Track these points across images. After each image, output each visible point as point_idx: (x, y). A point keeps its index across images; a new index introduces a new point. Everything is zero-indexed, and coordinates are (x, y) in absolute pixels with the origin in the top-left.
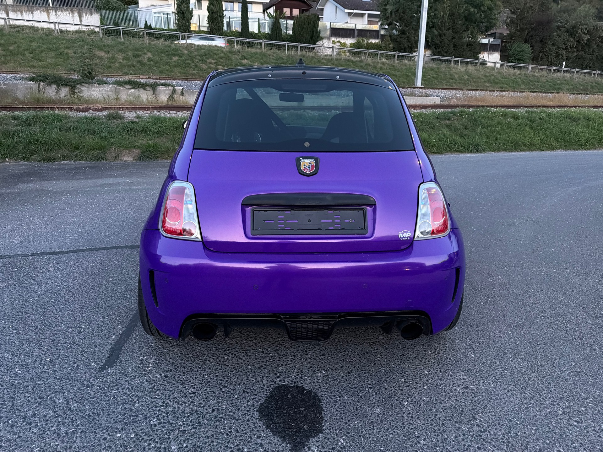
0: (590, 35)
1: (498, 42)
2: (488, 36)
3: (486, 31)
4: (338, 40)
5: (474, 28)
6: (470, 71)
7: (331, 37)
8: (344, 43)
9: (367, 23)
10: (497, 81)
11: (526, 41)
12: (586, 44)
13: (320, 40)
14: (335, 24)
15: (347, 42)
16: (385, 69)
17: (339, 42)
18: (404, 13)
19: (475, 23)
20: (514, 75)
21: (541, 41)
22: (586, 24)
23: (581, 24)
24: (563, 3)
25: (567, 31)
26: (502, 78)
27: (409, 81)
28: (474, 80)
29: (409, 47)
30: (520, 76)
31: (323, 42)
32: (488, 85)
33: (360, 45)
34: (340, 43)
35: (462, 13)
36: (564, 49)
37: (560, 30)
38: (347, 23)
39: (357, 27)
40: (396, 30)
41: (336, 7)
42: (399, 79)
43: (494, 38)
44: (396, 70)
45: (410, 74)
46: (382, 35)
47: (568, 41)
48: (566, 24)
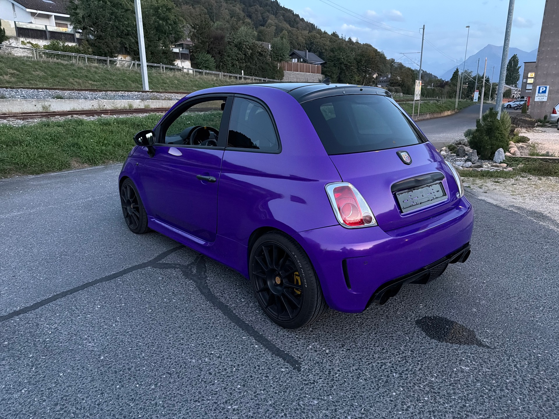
0: (252, 50)
1: (186, 52)
2: (177, 46)
3: (176, 41)
4: (28, 41)
5: (165, 38)
6: (178, 76)
7: (19, 36)
8: (36, 44)
9: (55, 25)
10: (201, 85)
11: (208, 52)
12: (250, 56)
13: (6, 40)
14: (21, 23)
15: (39, 44)
16: (99, 73)
17: (29, 43)
18: (97, 19)
19: (165, 34)
20: (212, 81)
21: (219, 53)
22: (248, 42)
23: (244, 41)
24: (218, 22)
25: (236, 46)
26: (205, 83)
27: (127, 85)
28: (184, 84)
29: (109, 52)
30: (217, 81)
31: (9, 41)
32: (195, 89)
33: (55, 47)
34: (32, 44)
35: (153, 24)
36: (237, 60)
37: (231, 45)
38: (31, 23)
39: (48, 28)
40: (92, 35)
41: (13, 4)
42: (117, 83)
43: (183, 48)
44: (111, 74)
45: (126, 78)
46: (77, 39)
47: (239, 54)
48: (234, 40)
